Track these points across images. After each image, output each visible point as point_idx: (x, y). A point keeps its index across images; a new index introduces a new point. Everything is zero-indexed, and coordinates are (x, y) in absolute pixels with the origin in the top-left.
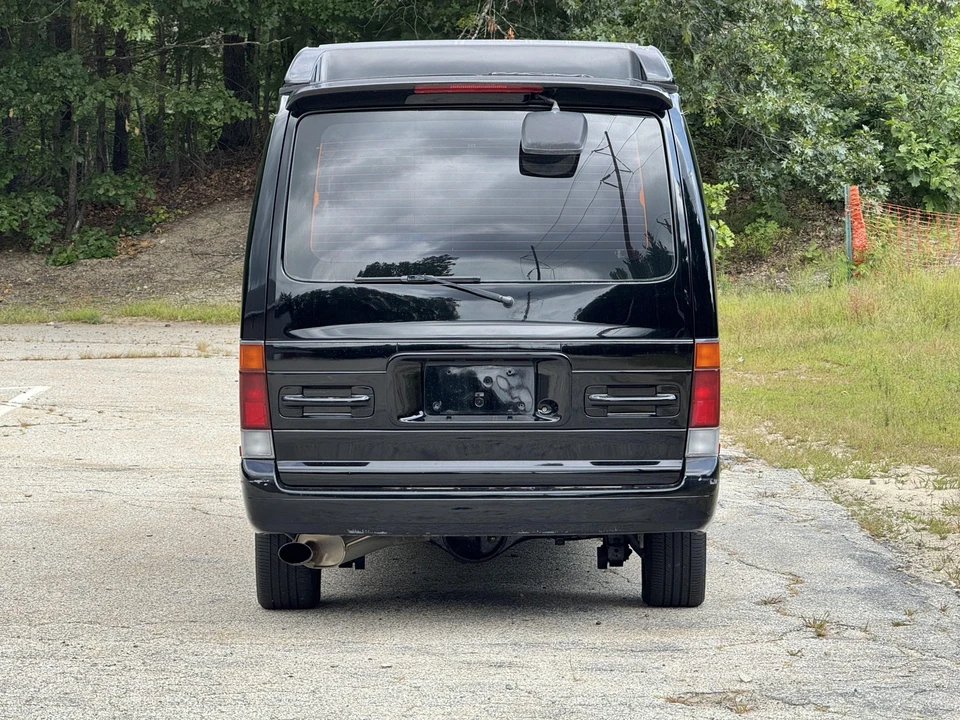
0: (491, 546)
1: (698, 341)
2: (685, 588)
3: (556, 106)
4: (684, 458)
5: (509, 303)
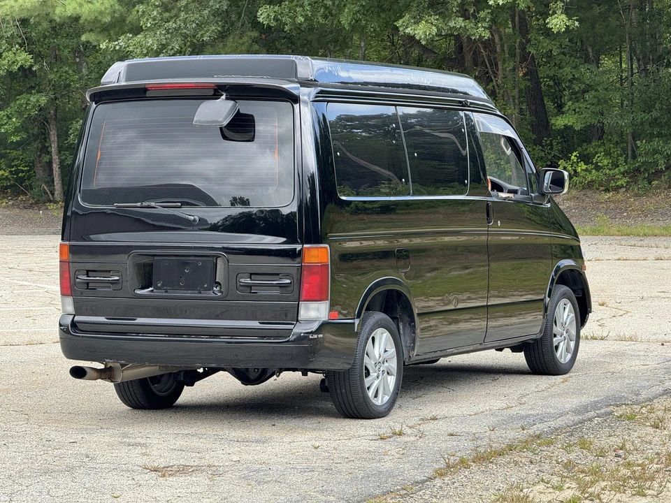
0: (257, 375)
1: (305, 246)
2: (353, 407)
3: (224, 97)
4: (297, 321)
5: (194, 220)
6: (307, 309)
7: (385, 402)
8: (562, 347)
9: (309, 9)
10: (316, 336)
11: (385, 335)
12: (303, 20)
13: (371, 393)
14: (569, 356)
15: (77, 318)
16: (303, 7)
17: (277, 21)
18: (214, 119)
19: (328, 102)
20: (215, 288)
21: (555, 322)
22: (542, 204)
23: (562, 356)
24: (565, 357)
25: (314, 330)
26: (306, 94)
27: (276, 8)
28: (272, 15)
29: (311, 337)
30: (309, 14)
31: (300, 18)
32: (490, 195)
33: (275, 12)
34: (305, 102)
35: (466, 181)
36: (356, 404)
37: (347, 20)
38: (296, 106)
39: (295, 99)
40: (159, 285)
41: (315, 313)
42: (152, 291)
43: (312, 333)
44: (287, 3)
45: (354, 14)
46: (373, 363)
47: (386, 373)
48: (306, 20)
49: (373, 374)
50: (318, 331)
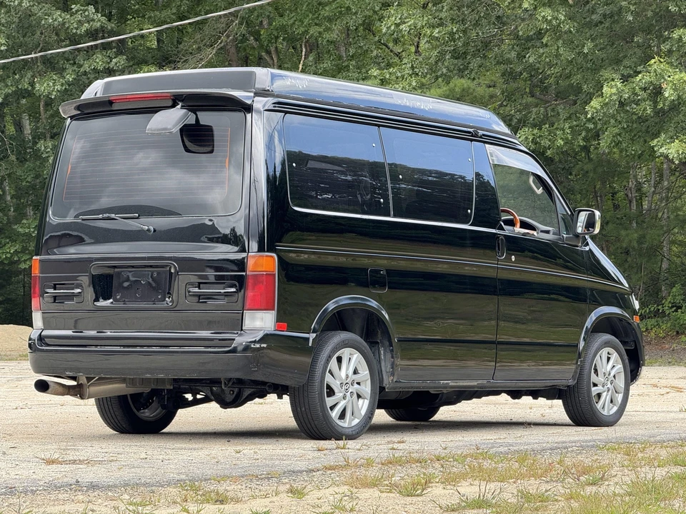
0: (232, 397)
1: (250, 254)
3: (179, 107)
4: (242, 330)
5: (149, 230)
6: (253, 319)
7: (353, 425)
8: (605, 397)
9: (569, 132)
10: (258, 346)
11: (355, 356)
12: (562, 143)
13: (335, 414)
14: (615, 409)
15: (46, 333)
16: (563, 130)
17: (536, 144)
18: (164, 127)
19: (286, 113)
20: (167, 299)
21: (596, 371)
22: (577, 247)
23: (605, 408)
24: (609, 410)
25: (258, 339)
26: (259, 103)
27: (536, 131)
28: (531, 138)
29: (252, 346)
30: (570, 137)
31: (559, 141)
32: (502, 229)
33: (533, 135)
34: (259, 112)
35: (469, 211)
36: (316, 423)
37: (606, 142)
38: (249, 116)
39: (248, 109)
40: (118, 297)
41: (261, 322)
42: (112, 303)
43: (255, 342)
44: (547, 126)
45: (614, 136)
46: (339, 383)
47: (355, 396)
48: (565, 143)
49: (339, 395)
50: (262, 340)
